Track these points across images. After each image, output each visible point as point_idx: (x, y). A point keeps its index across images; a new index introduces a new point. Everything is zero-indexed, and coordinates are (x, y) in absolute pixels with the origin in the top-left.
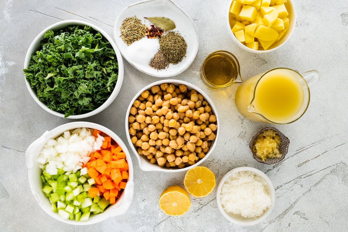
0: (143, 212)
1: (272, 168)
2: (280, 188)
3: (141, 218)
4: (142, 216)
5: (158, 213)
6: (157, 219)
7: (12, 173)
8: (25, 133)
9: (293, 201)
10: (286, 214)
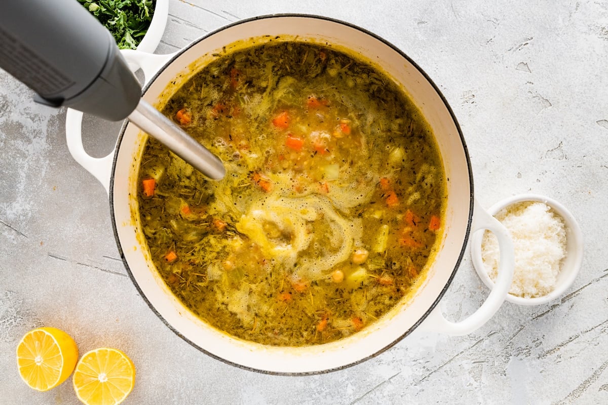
0: (318, 384)
1: (560, 303)
2: (574, 341)
3: (314, 396)
4: (315, 391)
5: (347, 386)
6: (345, 399)
7: (66, 307)
8: (93, 229)
9: (599, 365)
10: (585, 389)
